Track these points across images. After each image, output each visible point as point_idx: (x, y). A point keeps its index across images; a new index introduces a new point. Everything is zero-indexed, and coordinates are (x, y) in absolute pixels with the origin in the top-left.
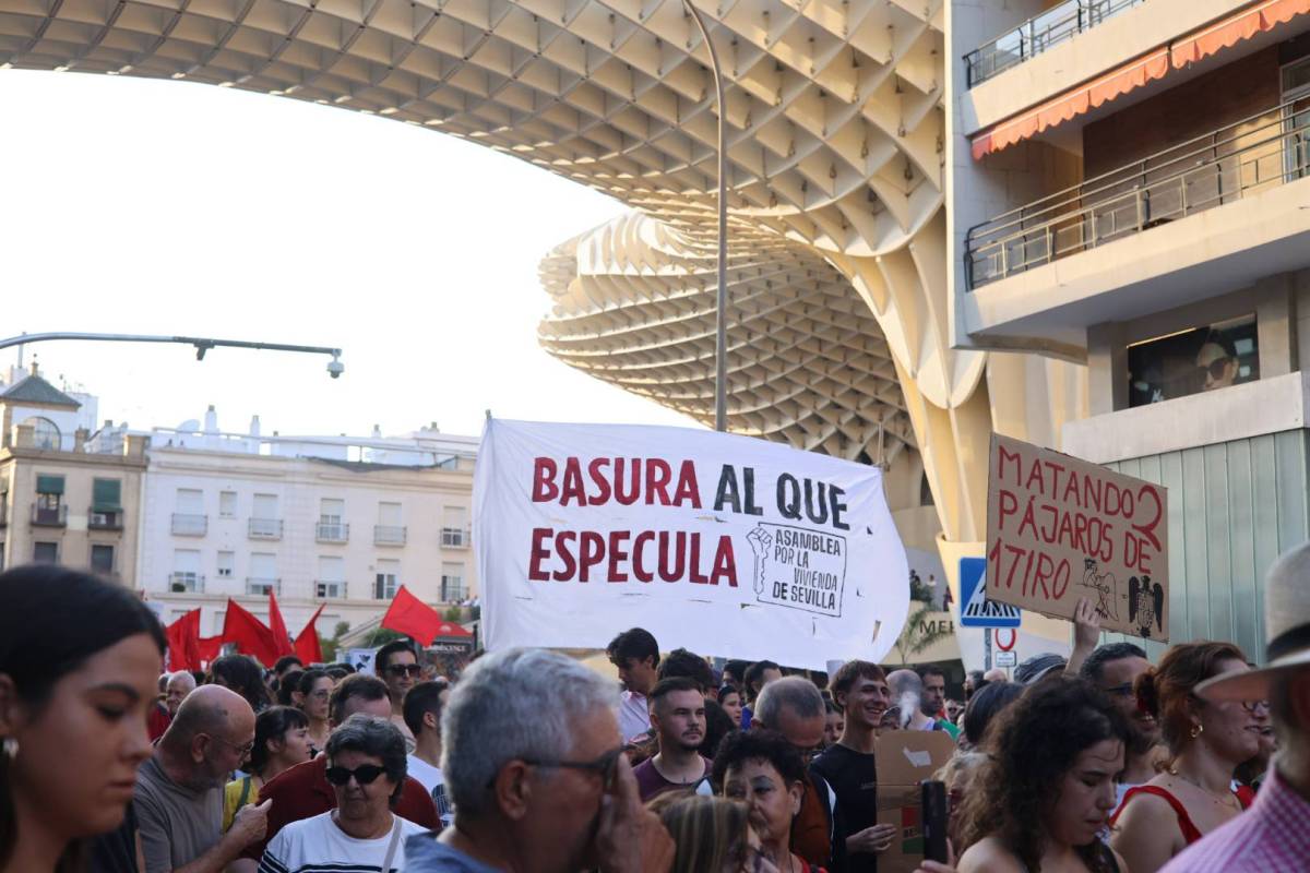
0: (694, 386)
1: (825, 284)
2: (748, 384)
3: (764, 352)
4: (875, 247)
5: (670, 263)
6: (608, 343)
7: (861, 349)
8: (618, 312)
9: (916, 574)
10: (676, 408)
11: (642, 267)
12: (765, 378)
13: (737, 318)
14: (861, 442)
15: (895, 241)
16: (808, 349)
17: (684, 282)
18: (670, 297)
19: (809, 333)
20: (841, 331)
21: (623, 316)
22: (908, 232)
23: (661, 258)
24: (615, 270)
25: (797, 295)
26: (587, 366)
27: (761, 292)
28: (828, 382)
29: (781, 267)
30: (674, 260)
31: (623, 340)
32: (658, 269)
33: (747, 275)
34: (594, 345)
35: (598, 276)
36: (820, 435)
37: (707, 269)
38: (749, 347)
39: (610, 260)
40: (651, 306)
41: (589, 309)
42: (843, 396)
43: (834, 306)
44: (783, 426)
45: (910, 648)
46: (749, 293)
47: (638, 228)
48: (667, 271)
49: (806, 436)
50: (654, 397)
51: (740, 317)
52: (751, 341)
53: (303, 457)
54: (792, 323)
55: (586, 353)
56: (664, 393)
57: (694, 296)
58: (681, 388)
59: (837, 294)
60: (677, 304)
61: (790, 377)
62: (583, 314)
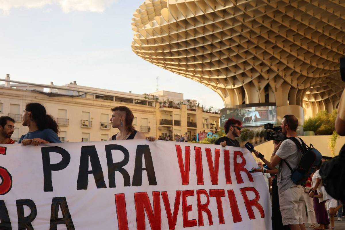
14: (268, 80)
36: (251, 77)
49: (245, 78)
53: (29, 90)
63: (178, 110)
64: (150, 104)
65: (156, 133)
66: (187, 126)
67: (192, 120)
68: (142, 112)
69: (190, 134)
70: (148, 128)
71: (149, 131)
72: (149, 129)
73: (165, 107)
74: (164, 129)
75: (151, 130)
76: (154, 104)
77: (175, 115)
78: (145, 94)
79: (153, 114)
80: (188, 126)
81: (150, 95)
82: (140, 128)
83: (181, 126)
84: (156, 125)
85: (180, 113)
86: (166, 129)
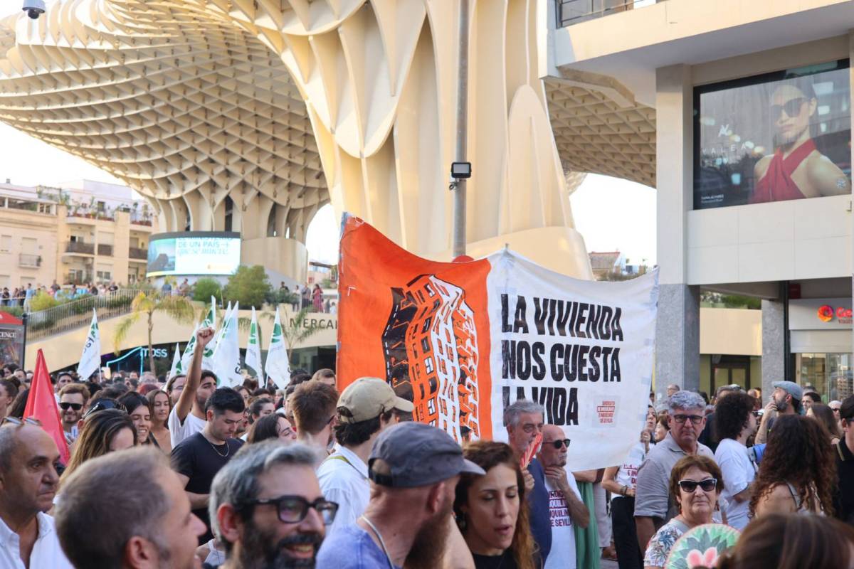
0: (102, 139)
1: (222, 66)
2: (146, 139)
3: (162, 116)
4: (309, 28)
5: (99, 39)
6: (35, 100)
7: (237, 119)
8: (48, 76)
9: (285, 285)
10: (83, 156)
11: (74, 41)
12: (160, 136)
13: (146, 88)
14: (227, 188)
15: (325, 26)
16: (197, 116)
17: (107, 56)
18: (95, 67)
19: (200, 104)
20: (223, 104)
21: (52, 79)
22: (339, 19)
23: (91, 33)
24: (50, 42)
25: (197, 74)
26: (13, 118)
27: (171, 68)
28: (209, 143)
29: (191, 49)
30: (102, 37)
31: (47, 99)
32: (88, 44)
33: (162, 54)
34: (23, 101)
35: (33, 46)
36: (197, 182)
37: (131, 46)
38: (152, 112)
39: (45, 34)
40: (77, 73)
41: (23, 72)
42: (218, 154)
43: (222, 84)
44: (169, 174)
45: (295, 338)
46: (160, 69)
47: (74, 9)
48: (95, 45)
49: (185, 182)
50: (66, 146)
51: (149, 87)
52: (155, 106)
54: (189, 95)
55: (15, 108)
56: (77, 142)
57: (114, 67)
58: (90, 140)
59: (228, 76)
60: (98, 72)
61: (179, 137)
62: (17, 76)
63: (109, 223)
64: (46, 209)
65: (56, 268)
66: (128, 256)
67: (143, 244)
68: (24, 226)
69: (137, 272)
70: (38, 258)
71: (38, 265)
72: (39, 260)
73: (79, 216)
74: (75, 262)
75: (42, 264)
76: (53, 210)
77: (101, 233)
78: (40, 186)
79: (50, 229)
80: (130, 257)
81: (51, 188)
82: (18, 258)
83: (113, 256)
84: (57, 252)
85: (112, 230)
86: (81, 261)
